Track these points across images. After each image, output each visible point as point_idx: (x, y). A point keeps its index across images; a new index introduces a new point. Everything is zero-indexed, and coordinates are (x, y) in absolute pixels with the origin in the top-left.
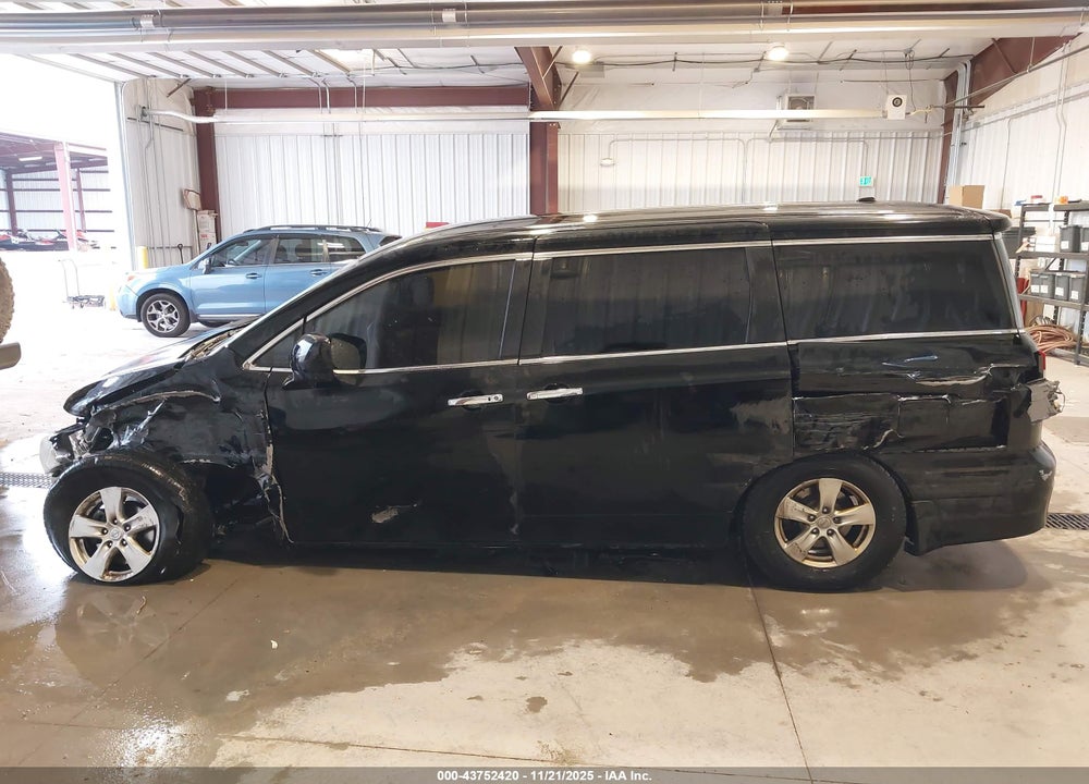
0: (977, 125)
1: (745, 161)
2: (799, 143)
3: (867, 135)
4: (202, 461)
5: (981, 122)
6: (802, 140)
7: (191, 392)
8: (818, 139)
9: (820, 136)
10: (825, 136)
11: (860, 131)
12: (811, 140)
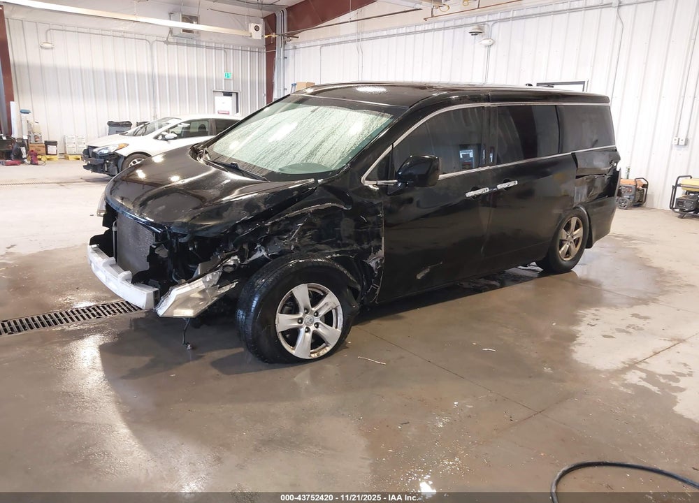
0: (295, 48)
1: (152, 57)
2: (186, 47)
3: (226, 47)
4: (334, 255)
5: (298, 46)
6: (188, 45)
7: (330, 204)
8: (198, 46)
9: (198, 43)
10: (201, 44)
11: (221, 43)
12: (193, 46)
